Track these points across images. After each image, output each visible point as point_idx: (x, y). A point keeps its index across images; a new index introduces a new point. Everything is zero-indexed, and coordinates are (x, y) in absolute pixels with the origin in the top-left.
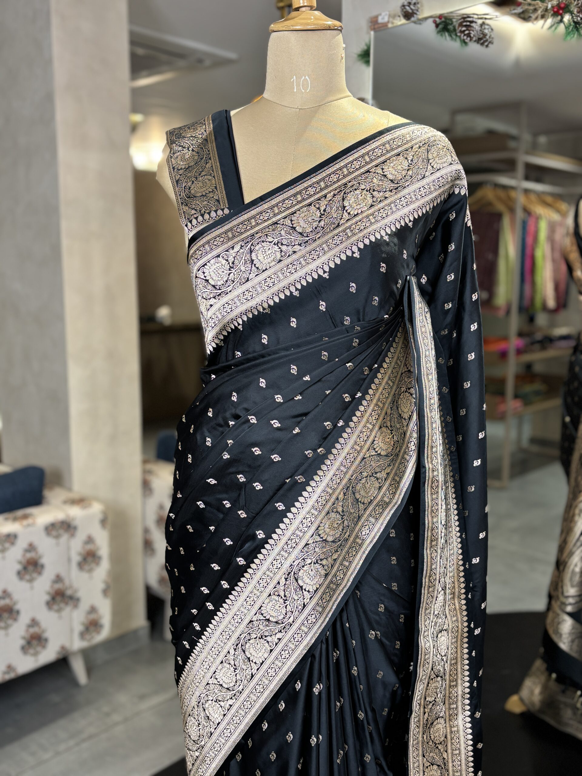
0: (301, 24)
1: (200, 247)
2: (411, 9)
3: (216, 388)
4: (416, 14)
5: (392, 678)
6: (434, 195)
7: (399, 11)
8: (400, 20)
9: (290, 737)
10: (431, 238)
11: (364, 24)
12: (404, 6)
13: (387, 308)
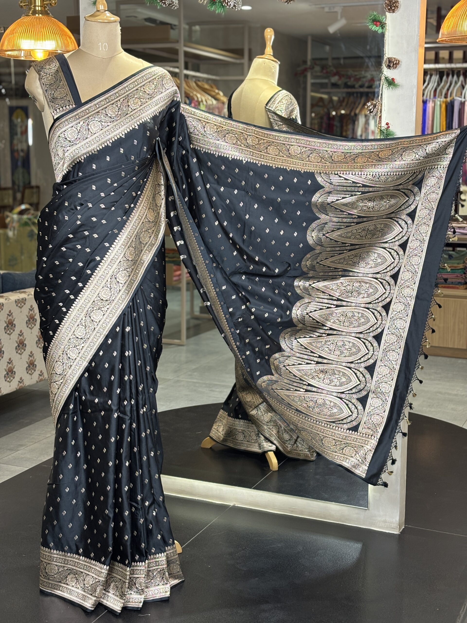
10: (163, 120)
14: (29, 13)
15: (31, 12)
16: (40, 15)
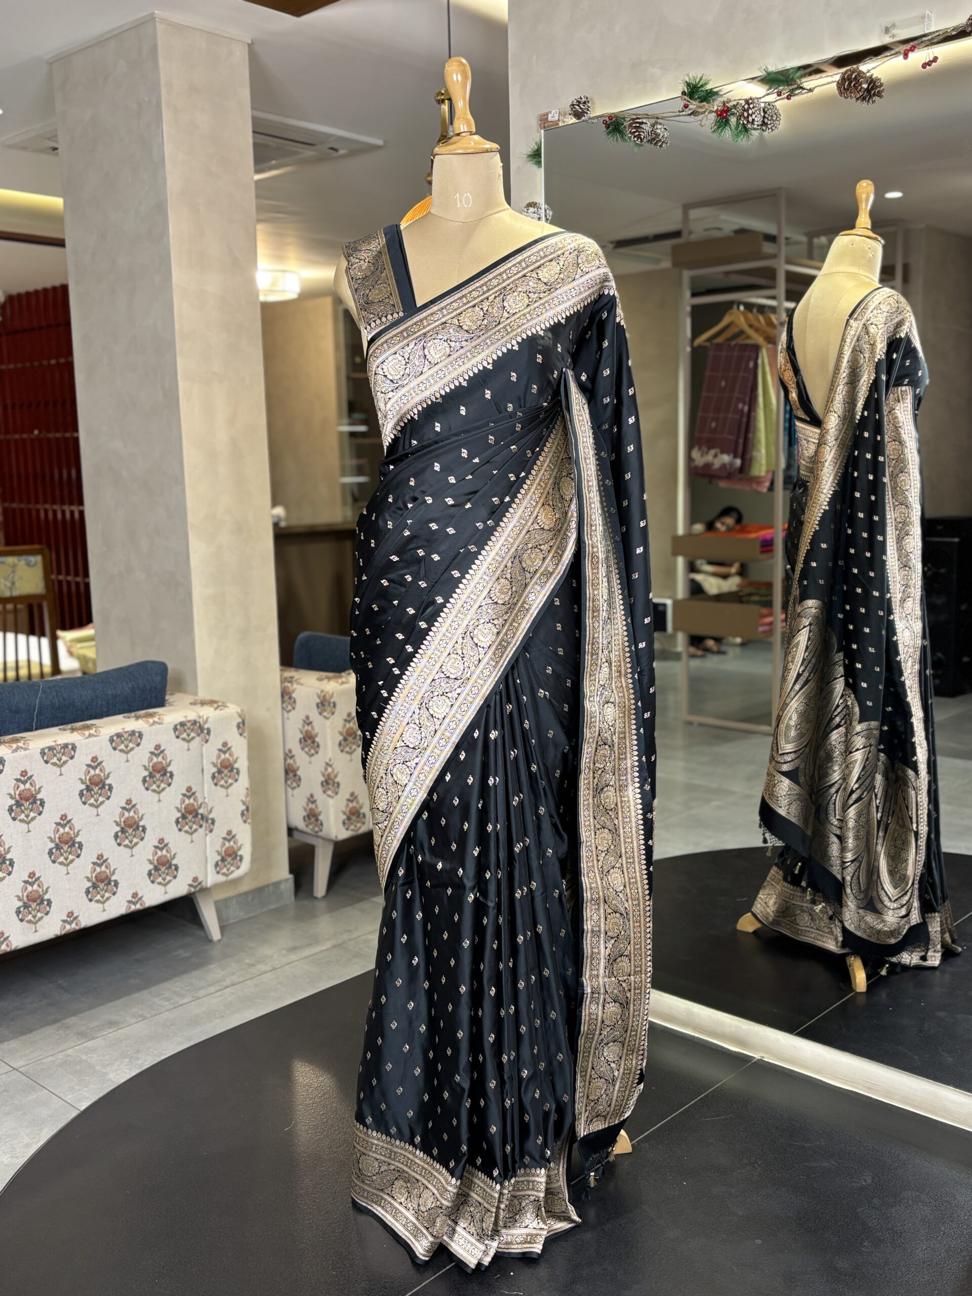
0: (462, 148)
1: (379, 346)
2: (581, 108)
3: (395, 477)
4: (587, 113)
5: (562, 739)
6: (584, 295)
7: (568, 110)
8: (571, 119)
9: (470, 780)
10: (587, 336)
11: (534, 122)
12: (573, 105)
13: (545, 396)
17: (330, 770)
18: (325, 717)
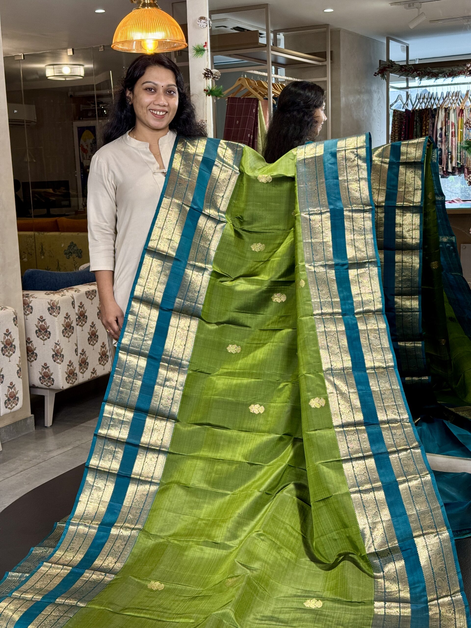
14: (139, 6)
15: (141, 5)
16: (149, 8)
17: (58, 347)
18: (54, 316)
